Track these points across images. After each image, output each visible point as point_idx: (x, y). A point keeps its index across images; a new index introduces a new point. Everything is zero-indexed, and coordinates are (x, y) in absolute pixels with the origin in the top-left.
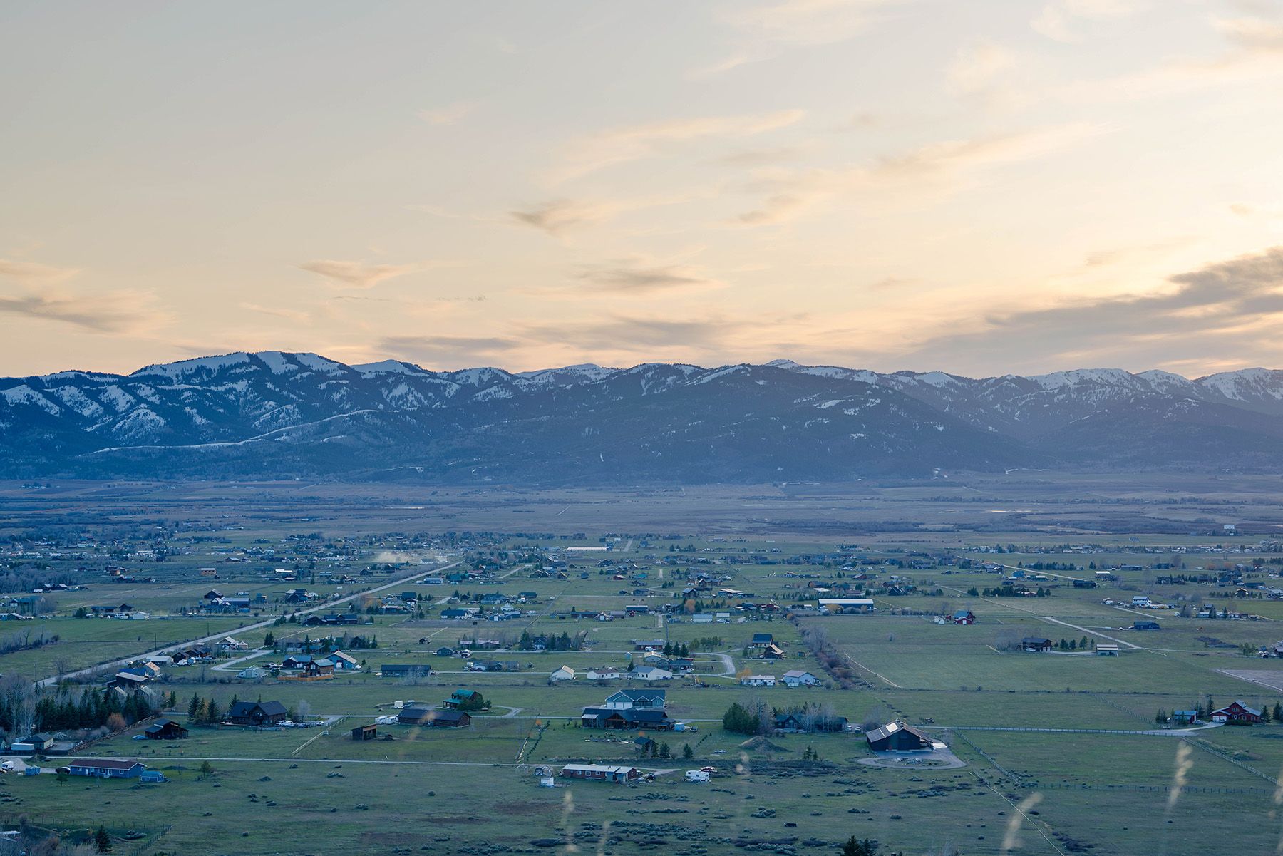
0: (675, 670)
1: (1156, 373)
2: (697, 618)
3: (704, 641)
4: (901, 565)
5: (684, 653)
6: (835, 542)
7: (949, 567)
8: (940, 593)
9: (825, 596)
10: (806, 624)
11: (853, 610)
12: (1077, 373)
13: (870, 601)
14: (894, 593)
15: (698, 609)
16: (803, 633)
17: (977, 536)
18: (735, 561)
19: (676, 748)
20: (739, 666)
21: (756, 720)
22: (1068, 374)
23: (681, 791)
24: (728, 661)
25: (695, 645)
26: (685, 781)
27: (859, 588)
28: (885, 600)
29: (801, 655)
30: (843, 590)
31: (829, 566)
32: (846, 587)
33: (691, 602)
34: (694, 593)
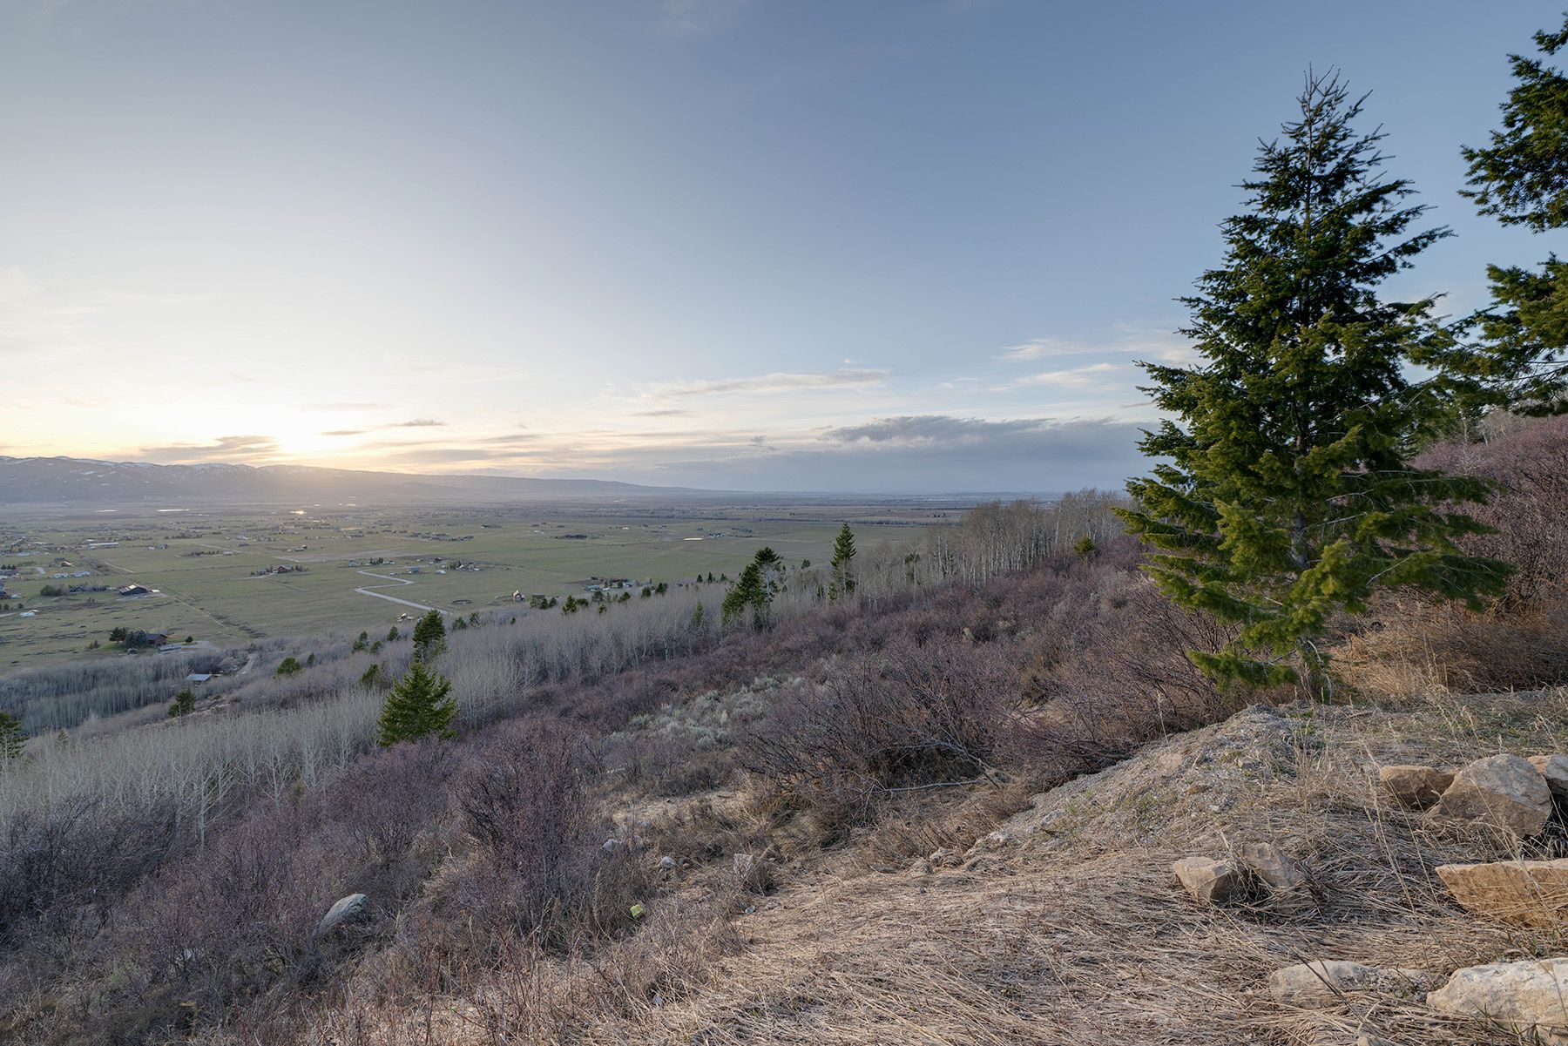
0: (9, 575)
1: (241, 465)
2: (20, 554)
3: (25, 563)
4: (131, 530)
5: (14, 568)
6: (97, 523)
7: (154, 530)
8: (151, 539)
9: (91, 542)
10: (81, 553)
11: (108, 547)
12: (209, 464)
13: (116, 543)
14: (128, 540)
15: (20, 551)
16: (82, 557)
17: (167, 519)
18: (40, 531)
19: (13, 605)
20: (47, 571)
21: (59, 590)
22: (205, 465)
23: (16, 621)
24: (40, 570)
25: (21, 565)
26: (20, 617)
27: (110, 539)
28: (124, 542)
29: (81, 565)
30: (103, 540)
31: (93, 531)
32: (103, 539)
33: (16, 548)
34: (18, 545)
